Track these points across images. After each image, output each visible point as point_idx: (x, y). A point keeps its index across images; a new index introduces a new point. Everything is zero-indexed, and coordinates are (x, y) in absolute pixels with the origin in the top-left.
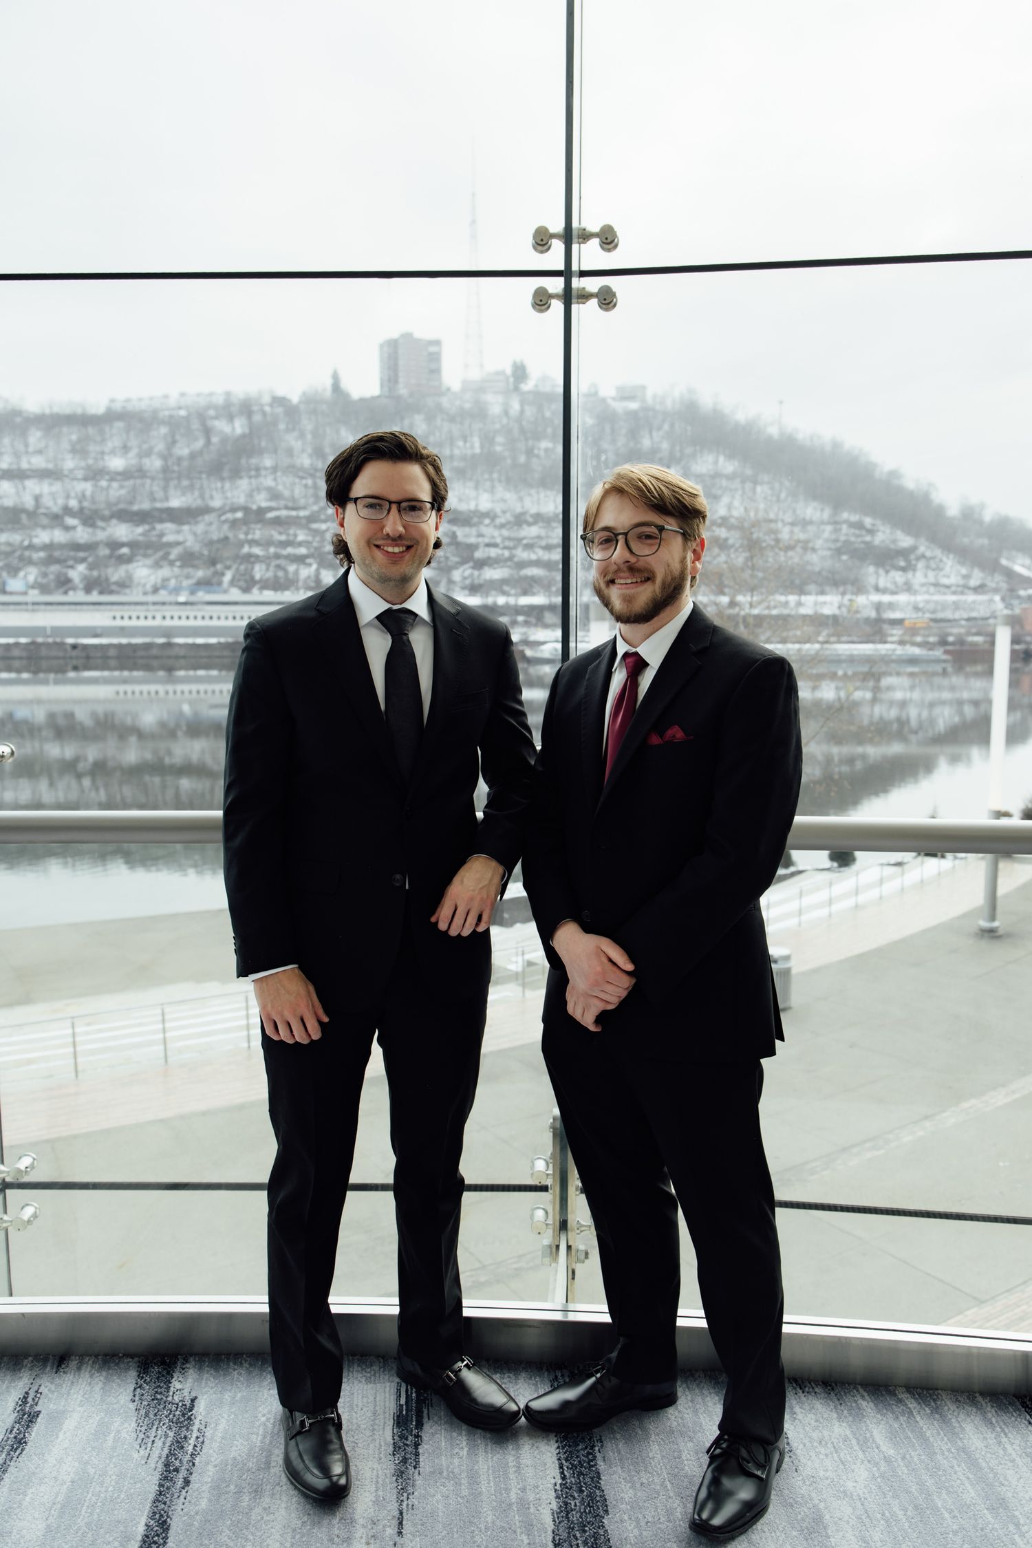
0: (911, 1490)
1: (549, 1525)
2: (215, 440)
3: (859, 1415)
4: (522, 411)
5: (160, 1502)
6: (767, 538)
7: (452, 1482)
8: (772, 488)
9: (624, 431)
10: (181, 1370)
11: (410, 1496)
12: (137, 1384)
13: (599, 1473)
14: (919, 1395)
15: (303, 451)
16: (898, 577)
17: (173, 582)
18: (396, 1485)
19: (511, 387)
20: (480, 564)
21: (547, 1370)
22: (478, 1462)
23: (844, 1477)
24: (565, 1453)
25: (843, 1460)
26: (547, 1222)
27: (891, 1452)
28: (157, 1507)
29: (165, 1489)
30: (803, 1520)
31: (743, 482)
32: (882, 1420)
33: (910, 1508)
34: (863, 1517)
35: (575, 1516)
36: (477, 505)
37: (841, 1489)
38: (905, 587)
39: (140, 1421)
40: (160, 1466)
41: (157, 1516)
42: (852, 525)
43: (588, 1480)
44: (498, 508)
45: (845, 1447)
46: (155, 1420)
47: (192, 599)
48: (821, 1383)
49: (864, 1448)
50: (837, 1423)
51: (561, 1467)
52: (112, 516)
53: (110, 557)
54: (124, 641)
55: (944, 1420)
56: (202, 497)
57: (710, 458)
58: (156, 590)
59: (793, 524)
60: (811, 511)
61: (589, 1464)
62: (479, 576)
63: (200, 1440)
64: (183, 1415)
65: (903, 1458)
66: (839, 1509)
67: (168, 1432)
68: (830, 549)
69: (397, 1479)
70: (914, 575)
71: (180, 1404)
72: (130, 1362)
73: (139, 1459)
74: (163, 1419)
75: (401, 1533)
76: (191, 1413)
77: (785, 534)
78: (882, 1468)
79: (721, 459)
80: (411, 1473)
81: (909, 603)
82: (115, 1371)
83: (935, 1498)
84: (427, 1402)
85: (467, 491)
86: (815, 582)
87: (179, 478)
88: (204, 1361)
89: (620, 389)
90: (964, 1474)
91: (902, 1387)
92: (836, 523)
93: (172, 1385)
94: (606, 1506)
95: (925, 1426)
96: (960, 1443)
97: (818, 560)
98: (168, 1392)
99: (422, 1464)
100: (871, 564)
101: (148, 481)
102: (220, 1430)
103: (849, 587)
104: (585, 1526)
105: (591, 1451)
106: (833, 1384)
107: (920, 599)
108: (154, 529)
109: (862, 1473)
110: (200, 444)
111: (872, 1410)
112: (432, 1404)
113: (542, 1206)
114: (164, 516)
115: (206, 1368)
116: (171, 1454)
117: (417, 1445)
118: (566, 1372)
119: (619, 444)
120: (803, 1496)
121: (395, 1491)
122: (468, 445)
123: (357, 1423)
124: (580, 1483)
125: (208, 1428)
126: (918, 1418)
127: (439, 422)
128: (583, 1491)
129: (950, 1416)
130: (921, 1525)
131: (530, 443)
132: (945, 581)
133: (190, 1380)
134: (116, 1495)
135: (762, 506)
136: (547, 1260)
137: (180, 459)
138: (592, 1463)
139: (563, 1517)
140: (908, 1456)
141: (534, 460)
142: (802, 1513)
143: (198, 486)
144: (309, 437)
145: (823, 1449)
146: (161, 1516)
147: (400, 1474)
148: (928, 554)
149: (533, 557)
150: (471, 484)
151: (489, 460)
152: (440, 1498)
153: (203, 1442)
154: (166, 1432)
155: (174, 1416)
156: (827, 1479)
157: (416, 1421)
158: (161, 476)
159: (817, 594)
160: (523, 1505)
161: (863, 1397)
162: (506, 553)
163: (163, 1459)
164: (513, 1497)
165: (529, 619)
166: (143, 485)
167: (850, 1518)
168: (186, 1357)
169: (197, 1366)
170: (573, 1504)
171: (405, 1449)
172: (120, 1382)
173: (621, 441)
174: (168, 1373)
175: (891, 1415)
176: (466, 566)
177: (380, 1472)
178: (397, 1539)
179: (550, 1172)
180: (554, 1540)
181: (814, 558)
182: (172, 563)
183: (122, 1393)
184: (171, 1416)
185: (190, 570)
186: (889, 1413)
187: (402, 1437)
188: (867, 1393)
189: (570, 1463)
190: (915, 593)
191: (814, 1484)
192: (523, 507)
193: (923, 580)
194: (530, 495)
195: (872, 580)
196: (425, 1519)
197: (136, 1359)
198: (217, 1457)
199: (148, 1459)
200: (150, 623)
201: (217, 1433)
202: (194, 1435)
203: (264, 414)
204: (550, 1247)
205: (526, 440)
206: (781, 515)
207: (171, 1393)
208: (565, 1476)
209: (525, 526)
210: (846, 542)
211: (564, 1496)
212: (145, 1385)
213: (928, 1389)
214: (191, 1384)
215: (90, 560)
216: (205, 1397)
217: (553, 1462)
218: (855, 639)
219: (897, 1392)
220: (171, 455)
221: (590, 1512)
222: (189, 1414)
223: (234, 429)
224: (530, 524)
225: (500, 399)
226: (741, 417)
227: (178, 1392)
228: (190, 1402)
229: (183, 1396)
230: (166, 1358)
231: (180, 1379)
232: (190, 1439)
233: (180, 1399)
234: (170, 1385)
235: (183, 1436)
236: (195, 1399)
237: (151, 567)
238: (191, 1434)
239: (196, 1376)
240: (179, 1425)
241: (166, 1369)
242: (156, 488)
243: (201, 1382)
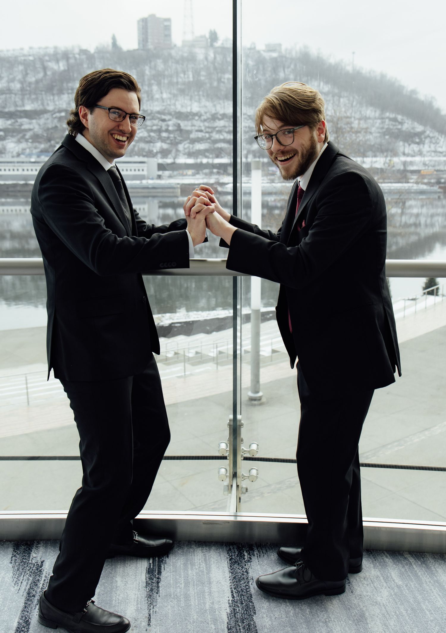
0: (410, 601)
1: (226, 620)
2: (49, 73)
3: (384, 565)
4: (215, 58)
5: (25, 611)
6: (346, 127)
7: (176, 600)
8: (349, 100)
9: (270, 69)
10: (36, 548)
11: (154, 607)
12: (13, 554)
13: (251, 595)
14: (415, 555)
16: (415, 147)
17: (28, 151)
18: (147, 602)
19: (209, 44)
20: (192, 141)
21: (226, 546)
22: (190, 590)
23: (376, 595)
24: (234, 585)
25: (376, 587)
26: (226, 475)
27: (400, 583)
28: (24, 613)
29: (28, 605)
30: (355, 616)
31: (333, 96)
32: (396, 567)
33: (409, 610)
34: (385, 614)
35: (239, 616)
36: (191, 109)
37: (375, 601)
38: (419, 153)
39: (15, 573)
40: (25, 594)
41: (24, 618)
42: (391, 119)
43: (246, 598)
44: (202, 111)
45: (377, 581)
46: (23, 572)
47: (39, 160)
48: (365, 550)
49: (387, 581)
50: (373, 569)
51: (232, 592)
55: (428, 567)
56: (43, 104)
57: (316, 84)
58: (18, 155)
59: (360, 119)
60: (369, 112)
61: (246, 590)
62: (193, 147)
64: (37, 569)
65: (407, 586)
66: (373, 611)
67: (29, 577)
68: (379, 133)
69: (147, 599)
70: (424, 147)
71: (36, 564)
72: (10, 544)
73: (15, 591)
74: (26, 572)
75: (149, 624)
76: (41, 568)
77: (355, 125)
78: (396, 591)
79: (322, 84)
80: (155, 596)
81: (421, 162)
82: (1, 548)
83: (422, 604)
84: (163, 562)
85: (186, 101)
86: (372, 150)
87: (30, 94)
88: (48, 543)
89: (267, 46)
90: (437, 593)
91: (407, 551)
92: (382, 118)
94: (255, 610)
95: (418, 570)
96: (435, 578)
97: (373, 138)
98: (29, 558)
99: (160, 592)
100: (401, 140)
101: (13, 96)
103: (389, 153)
104: (244, 620)
105: (248, 584)
106: (372, 551)
107: (426, 159)
108: (17, 121)
109: (385, 593)
110: (41, 75)
111: (391, 563)
112: (166, 562)
113: (224, 467)
114: (22, 115)
115: (49, 547)
116: (31, 588)
117: (158, 583)
118: (235, 547)
119: (267, 76)
120: (355, 604)
121: (147, 605)
122: (186, 76)
123: (127, 572)
124: (241, 600)
126: (414, 567)
127: (170, 64)
128: (243, 603)
129: (431, 565)
130: (414, 617)
131: (219, 75)
132: (440, 150)
133: (41, 553)
134: (2, 608)
135: (343, 110)
136: (226, 493)
137: (30, 83)
138: (248, 590)
139: (232, 616)
140: (409, 585)
141: (222, 84)
142: (354, 612)
143: (40, 98)
145: (366, 582)
146: (26, 618)
147: (149, 596)
148: (431, 135)
149: (222, 137)
150: (188, 98)
151: (198, 85)
152: (170, 607)
154: (28, 578)
155: (32, 570)
156: (367, 596)
157: (158, 571)
158: (20, 93)
159: (372, 157)
160: (212, 610)
161: (386, 556)
162: (207, 135)
163: (27, 591)
164: (207, 607)
165: (219, 171)
166: (10, 98)
167: (379, 615)
168: (39, 541)
169: (44, 546)
170: (238, 609)
171: (152, 584)
172: (4, 554)
173: (268, 74)
174: (29, 549)
175: (401, 565)
176: (186, 142)
177: (139, 596)
178: (148, 627)
179: (228, 449)
180: (228, 627)
181: (370, 137)
182: (27, 140)
183: (5, 559)
185: (37, 144)
186: (400, 564)
187: (151, 579)
188: (389, 554)
189: (237, 590)
190: (424, 156)
191: (361, 599)
192: (216, 110)
193: (428, 149)
194: (220, 103)
195: (401, 149)
196: (162, 618)
197: (13, 543)
199: (19, 591)
200: (16, 173)
202: (43, 579)
203: (75, 59)
204: (228, 486)
205: (217, 73)
206: (353, 114)
207: (31, 559)
208: (234, 596)
209: (217, 121)
210: (387, 129)
211: (233, 606)
212: (17, 555)
213: (420, 553)
214: (41, 555)
216: (48, 560)
217: (228, 590)
218: (392, 181)
219: (404, 554)
220: (25, 81)
221: (246, 613)
222: (40, 569)
223: (59, 67)
224: (220, 120)
225: (203, 51)
226: (332, 61)
227: (35, 558)
228: (41, 563)
229: (37, 560)
230: (28, 542)
231: (35, 552)
232: (41, 581)
233: (36, 562)
234: (30, 555)
235: (37, 580)
236: (43, 562)
237: (16, 142)
238: (41, 578)
239: (44, 550)
240: (35, 574)
241: (28, 547)
242: (18, 99)
243: (46, 554)
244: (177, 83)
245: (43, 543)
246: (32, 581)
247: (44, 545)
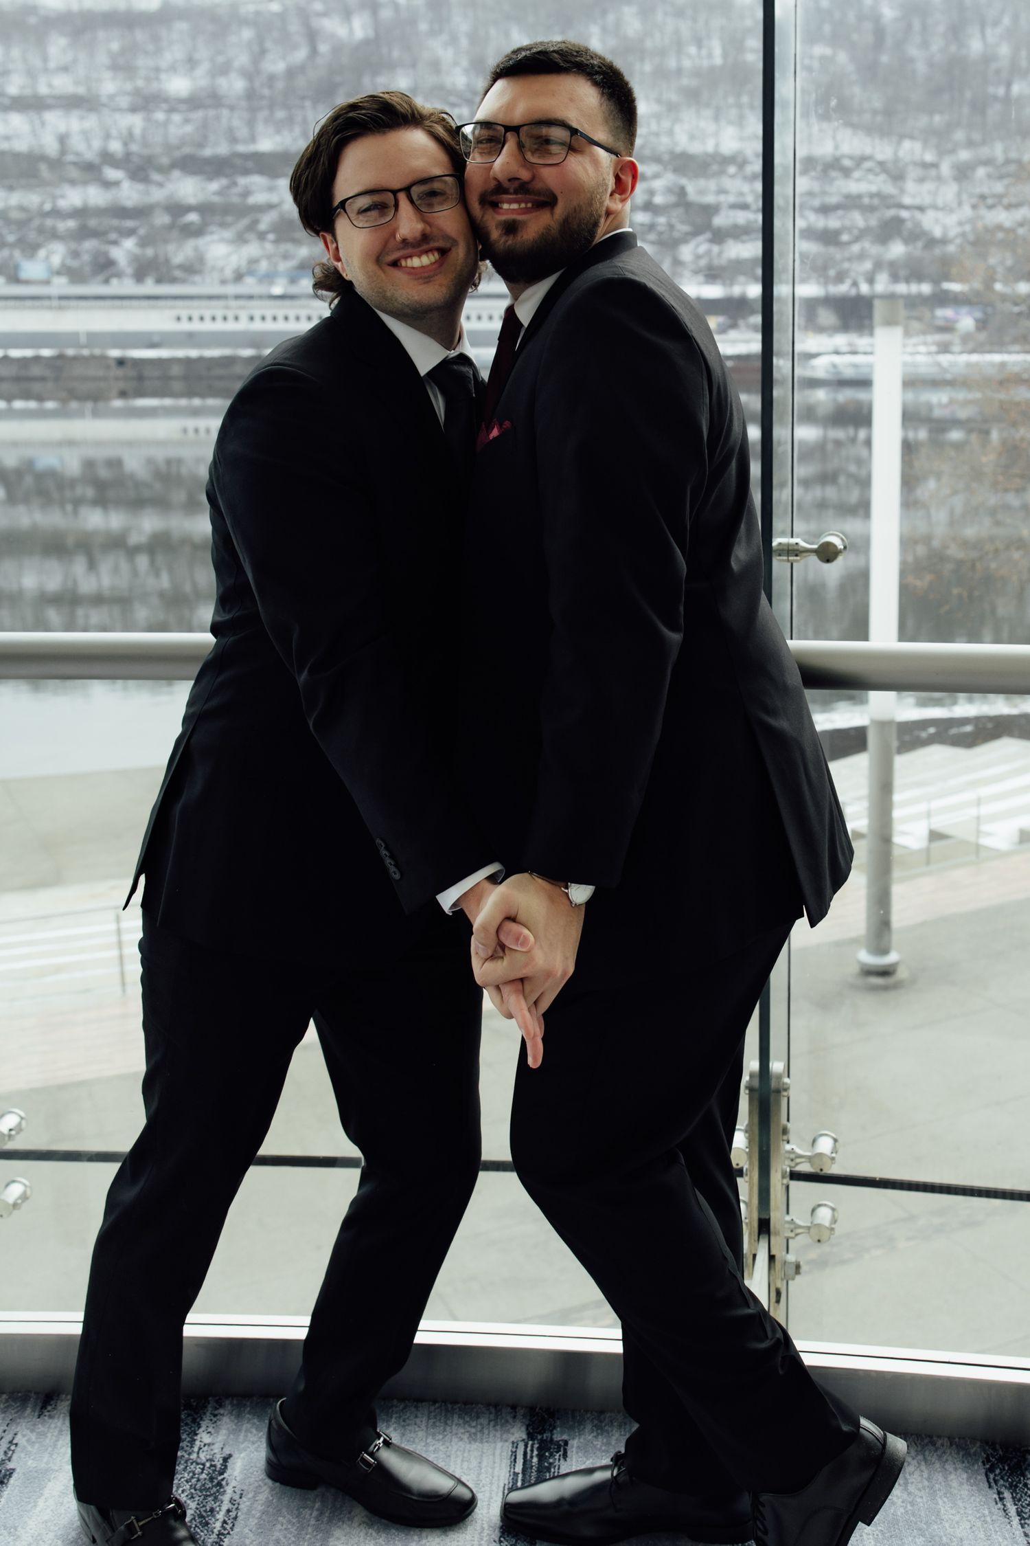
2: (323, 48)
10: (212, 1418)
15: (456, 64)
17: (264, 266)
20: (719, 236)
36: (717, 145)
47: (293, 290)
52: (175, 165)
53: (171, 227)
54: (193, 353)
58: (239, 277)
62: (720, 253)
63: (233, 1514)
64: (211, 1479)
71: (208, 1465)
74: (182, 1485)
76: (222, 1477)
85: (702, 124)
87: (272, 107)
88: (245, 1405)
93: (198, 1437)
98: (192, 1447)
101: (225, 112)
102: (260, 1502)
108: (235, 184)
110: (301, 54)
114: (250, 164)
115: (248, 1416)
122: (704, 52)
125: (244, 1499)
127: (659, 16)
133: (224, 1432)
137: (272, 78)
144: (464, 42)
150: (708, 113)
151: (736, 74)
153: (236, 1518)
155: (198, 1480)
158: (244, 104)
166: (218, 118)
168: (220, 1399)
169: (234, 1412)
174: (194, 1421)
182: (262, 236)
184: (194, 1481)
185: (289, 247)
198: (253, 1538)
200: (231, 326)
201: (255, 1506)
202: (225, 1507)
207: (196, 1449)
214: (225, 1437)
215: (142, 231)
216: (242, 1455)
220: (258, 71)
222: (220, 1478)
223: (351, 30)
227: (206, 1447)
228: (221, 1462)
229: (212, 1453)
230: (192, 1400)
231: (209, 1430)
232: (218, 1513)
233: (208, 1457)
234: (195, 1438)
235: (208, 1509)
236: (228, 1458)
237: (231, 242)
238: (219, 1506)
239: (232, 1426)
240: (204, 1493)
241: (191, 1415)
242: (238, 123)
243: (239, 1435)
244: (679, 72)
245: (232, 1407)
246: (195, 1512)
247: (232, 1411)
